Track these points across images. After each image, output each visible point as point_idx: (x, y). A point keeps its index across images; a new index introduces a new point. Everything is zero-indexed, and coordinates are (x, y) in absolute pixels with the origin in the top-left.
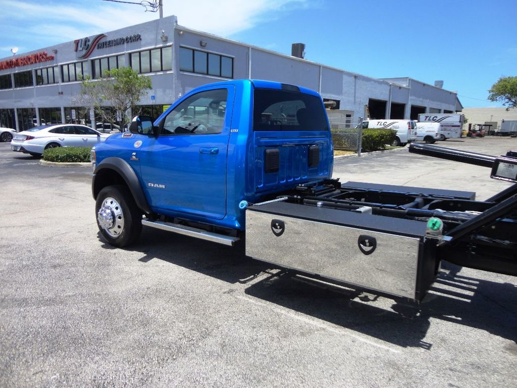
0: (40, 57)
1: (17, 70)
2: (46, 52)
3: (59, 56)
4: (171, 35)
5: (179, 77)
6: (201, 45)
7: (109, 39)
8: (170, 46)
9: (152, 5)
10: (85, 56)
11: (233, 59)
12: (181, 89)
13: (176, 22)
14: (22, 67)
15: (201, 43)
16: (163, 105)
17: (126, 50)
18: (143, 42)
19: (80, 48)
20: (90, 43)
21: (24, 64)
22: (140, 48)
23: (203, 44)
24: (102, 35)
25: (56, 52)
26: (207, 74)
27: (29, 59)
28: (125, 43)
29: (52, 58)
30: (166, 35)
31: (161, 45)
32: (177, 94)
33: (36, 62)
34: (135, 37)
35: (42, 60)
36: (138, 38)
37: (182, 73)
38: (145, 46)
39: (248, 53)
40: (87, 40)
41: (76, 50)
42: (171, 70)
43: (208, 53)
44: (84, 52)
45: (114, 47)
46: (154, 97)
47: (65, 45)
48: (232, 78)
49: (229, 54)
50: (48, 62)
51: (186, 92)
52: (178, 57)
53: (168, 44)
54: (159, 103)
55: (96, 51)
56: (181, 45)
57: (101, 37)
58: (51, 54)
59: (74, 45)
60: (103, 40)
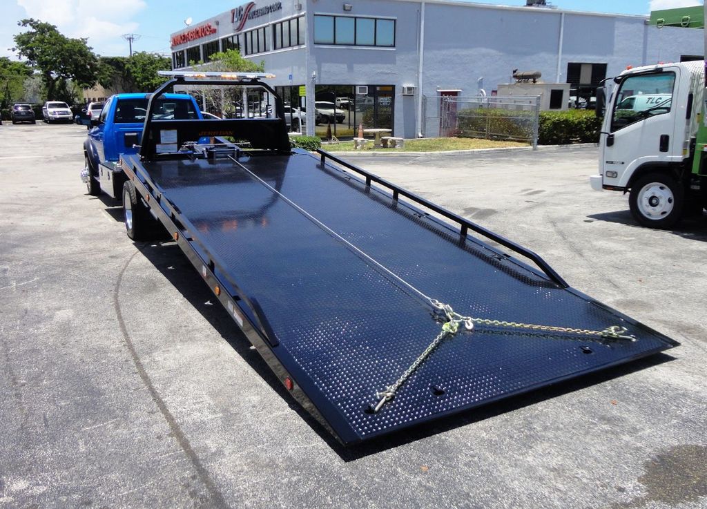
0: (206, 30)
1: (189, 45)
2: (210, 24)
3: (220, 29)
4: (304, 3)
5: (312, 52)
6: (344, 9)
7: (257, 7)
8: (303, 16)
10: (239, 29)
11: (395, 20)
12: (316, 66)
14: (192, 42)
15: (344, 6)
16: (299, 86)
17: (270, 20)
18: (283, 11)
19: (235, 19)
20: (243, 13)
21: (194, 39)
22: (281, 18)
23: (346, 8)
24: (252, 3)
25: (218, 23)
26: (355, 45)
27: (197, 32)
28: (270, 13)
29: (214, 31)
30: (300, 2)
31: (296, 15)
32: (309, 72)
33: (202, 36)
34: (276, 5)
35: (208, 33)
36: (279, 6)
37: (316, 46)
38: (285, 16)
39: (419, 12)
40: (240, 10)
41: (233, 22)
42: (304, 44)
43: (356, 18)
44: (238, 24)
45: (261, 17)
46: (291, 76)
47: (225, 15)
48: (394, 46)
49: (387, 15)
50: (212, 35)
51: (322, 69)
52: (312, 29)
53: (303, 13)
54: (295, 83)
55: (248, 22)
56: (316, 13)
57: (251, 5)
58: (214, 26)
59: (231, 15)
60: (253, 9)
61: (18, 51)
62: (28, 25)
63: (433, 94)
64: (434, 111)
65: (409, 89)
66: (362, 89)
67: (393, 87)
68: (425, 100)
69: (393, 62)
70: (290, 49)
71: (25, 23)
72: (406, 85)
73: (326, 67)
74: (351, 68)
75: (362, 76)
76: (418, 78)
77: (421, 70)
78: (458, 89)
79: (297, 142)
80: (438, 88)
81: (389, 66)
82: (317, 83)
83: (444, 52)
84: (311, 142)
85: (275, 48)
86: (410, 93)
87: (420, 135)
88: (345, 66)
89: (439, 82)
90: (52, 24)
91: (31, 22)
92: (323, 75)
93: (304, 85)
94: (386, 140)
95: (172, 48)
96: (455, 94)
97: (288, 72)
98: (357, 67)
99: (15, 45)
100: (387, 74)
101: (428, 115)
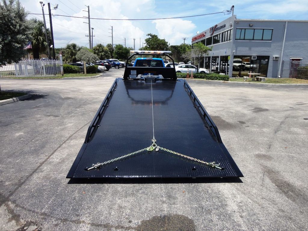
2: (203, 33)
3: (206, 35)
4: (233, 24)
5: (234, 43)
6: (250, 26)
8: (232, 29)
9: (228, 11)
10: (212, 35)
11: (273, 29)
12: (235, 48)
13: (236, 18)
14: (198, 40)
15: (250, 25)
17: (221, 31)
18: (226, 27)
19: (211, 31)
22: (225, 30)
23: (251, 25)
25: (206, 33)
26: (253, 40)
27: (199, 36)
28: (222, 28)
30: (232, 24)
31: (230, 29)
32: (232, 50)
35: (202, 37)
36: (225, 26)
37: (236, 41)
39: (284, 25)
40: (212, 28)
42: (231, 40)
43: (254, 29)
44: (212, 33)
45: (219, 30)
46: (226, 52)
47: (208, 30)
48: (271, 40)
49: (269, 28)
50: (204, 37)
51: (238, 49)
52: (235, 34)
53: (232, 28)
54: (227, 55)
55: (215, 32)
56: (237, 28)
57: (216, 26)
58: (205, 34)
59: (210, 29)
60: (217, 27)
61: (146, 44)
62: (149, 36)
63: (287, 60)
64: (287, 67)
65: (276, 58)
66: (254, 57)
67: (269, 56)
68: (283, 62)
69: (270, 46)
70: (227, 42)
71: (148, 35)
72: (274, 56)
73: (239, 49)
74: (250, 49)
75: (255, 53)
76: (281, 53)
77: (283, 50)
78: (301, 58)
79: (219, 77)
80: (291, 57)
81: (268, 48)
82: (235, 55)
83: (295, 42)
84: (224, 77)
85: (222, 42)
86: (276, 59)
87: (279, 77)
88: (248, 48)
89: (291, 55)
90: (156, 35)
91: (150, 35)
92: (238, 52)
93: (229, 56)
94: (259, 78)
95: (192, 42)
96: (299, 60)
97: (225, 50)
98: (253, 49)
99: (145, 42)
100: (266, 51)
101: (284, 68)
